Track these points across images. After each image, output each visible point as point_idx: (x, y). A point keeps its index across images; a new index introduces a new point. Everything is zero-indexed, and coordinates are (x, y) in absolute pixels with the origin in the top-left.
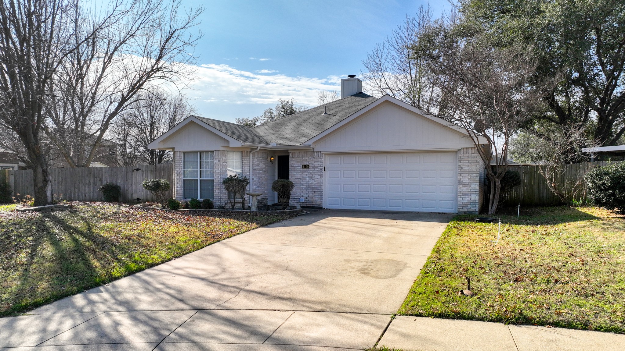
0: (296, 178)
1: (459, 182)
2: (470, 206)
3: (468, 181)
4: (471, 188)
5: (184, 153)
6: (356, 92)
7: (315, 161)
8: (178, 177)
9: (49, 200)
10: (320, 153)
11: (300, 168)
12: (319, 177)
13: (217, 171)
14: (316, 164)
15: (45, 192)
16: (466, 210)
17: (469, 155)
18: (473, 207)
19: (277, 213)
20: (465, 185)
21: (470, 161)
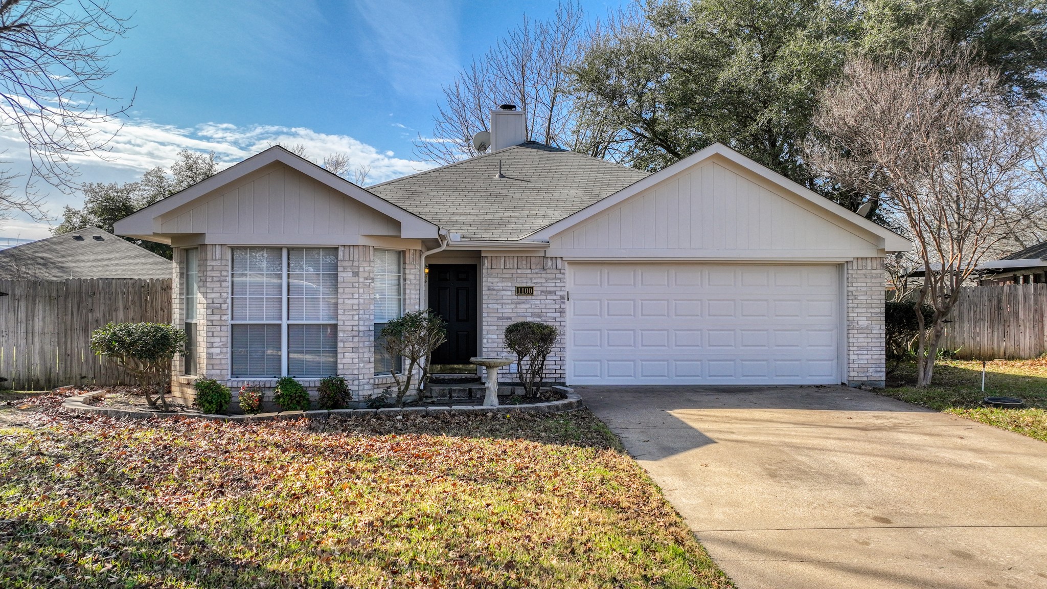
0: (499, 318)
2: (871, 370)
3: (867, 323)
4: (872, 336)
5: (233, 249)
7: (547, 280)
10: (559, 261)
11: (509, 293)
12: (558, 315)
13: (347, 301)
14: (550, 286)
16: (865, 379)
17: (868, 272)
18: (877, 372)
20: (861, 330)
21: (869, 284)
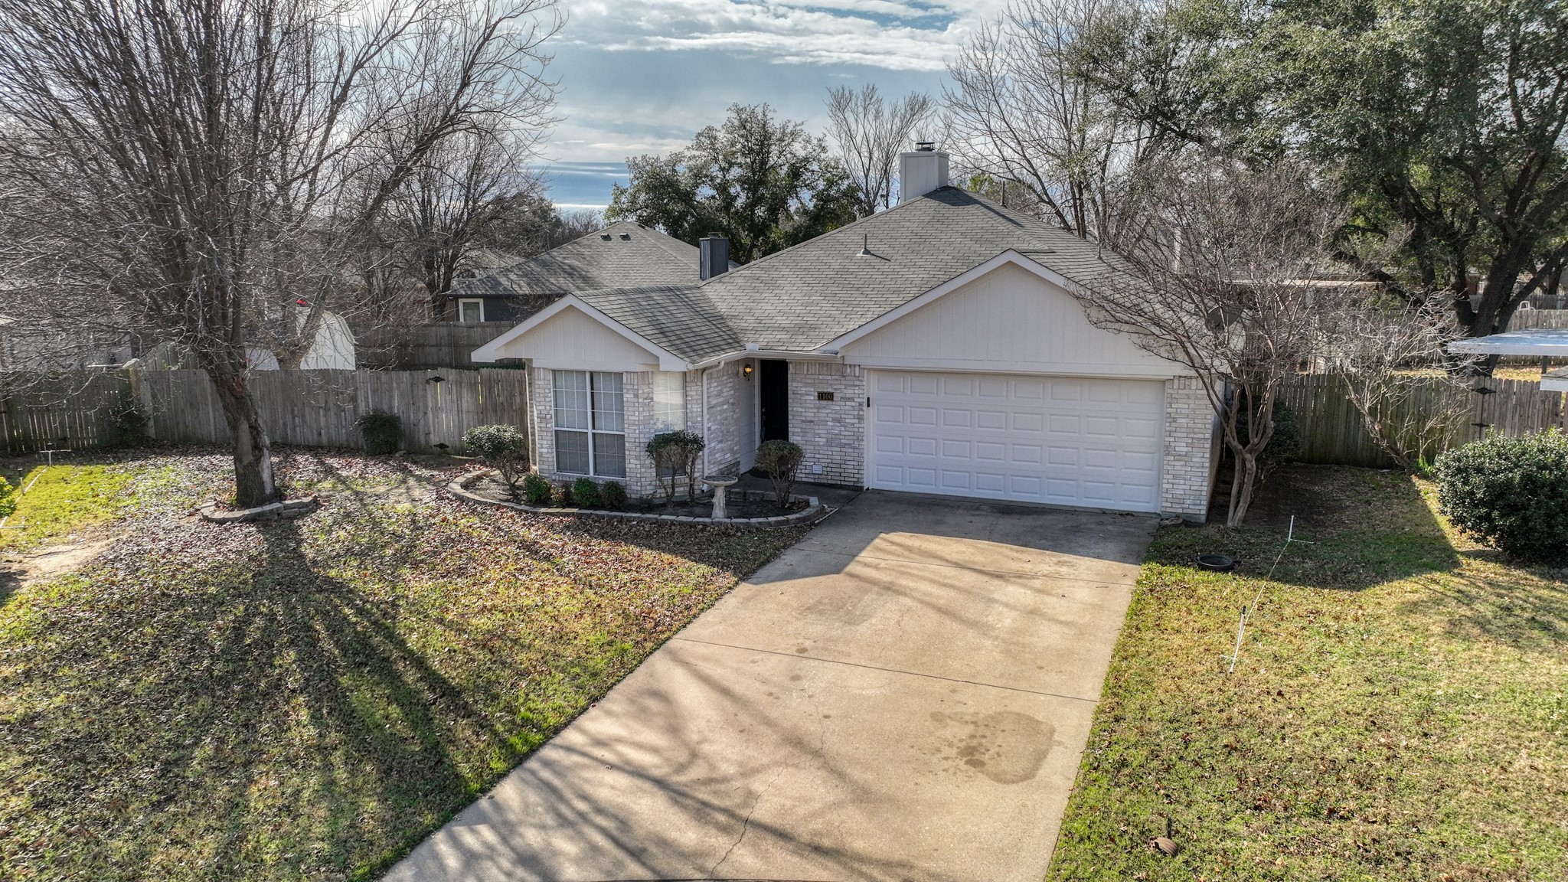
0: (803, 421)
1: (1167, 450)
2: (1188, 502)
3: (1186, 449)
4: (1191, 464)
5: (554, 371)
6: (934, 184)
7: (846, 386)
8: (543, 425)
9: (268, 490)
10: (857, 369)
11: (812, 398)
12: (857, 420)
13: (630, 418)
14: (849, 392)
15: (258, 475)
16: (1180, 511)
17: (1191, 392)
18: (1195, 505)
19: (769, 524)
20: (1179, 457)
21: (1192, 406)
